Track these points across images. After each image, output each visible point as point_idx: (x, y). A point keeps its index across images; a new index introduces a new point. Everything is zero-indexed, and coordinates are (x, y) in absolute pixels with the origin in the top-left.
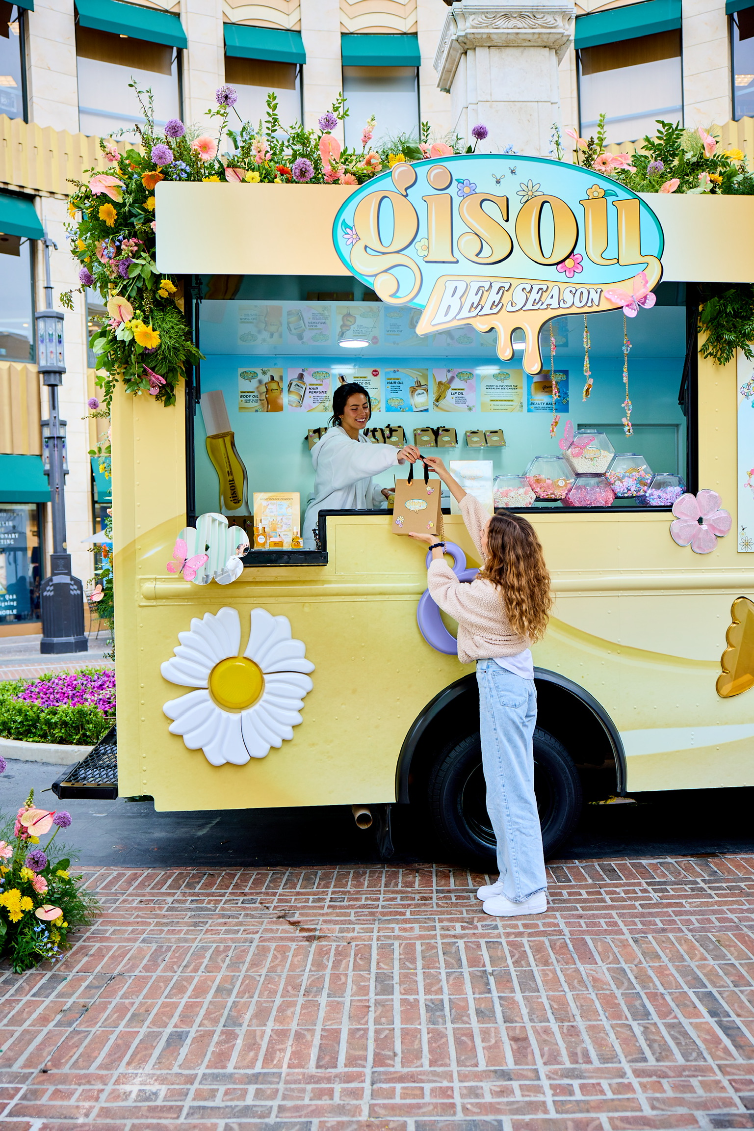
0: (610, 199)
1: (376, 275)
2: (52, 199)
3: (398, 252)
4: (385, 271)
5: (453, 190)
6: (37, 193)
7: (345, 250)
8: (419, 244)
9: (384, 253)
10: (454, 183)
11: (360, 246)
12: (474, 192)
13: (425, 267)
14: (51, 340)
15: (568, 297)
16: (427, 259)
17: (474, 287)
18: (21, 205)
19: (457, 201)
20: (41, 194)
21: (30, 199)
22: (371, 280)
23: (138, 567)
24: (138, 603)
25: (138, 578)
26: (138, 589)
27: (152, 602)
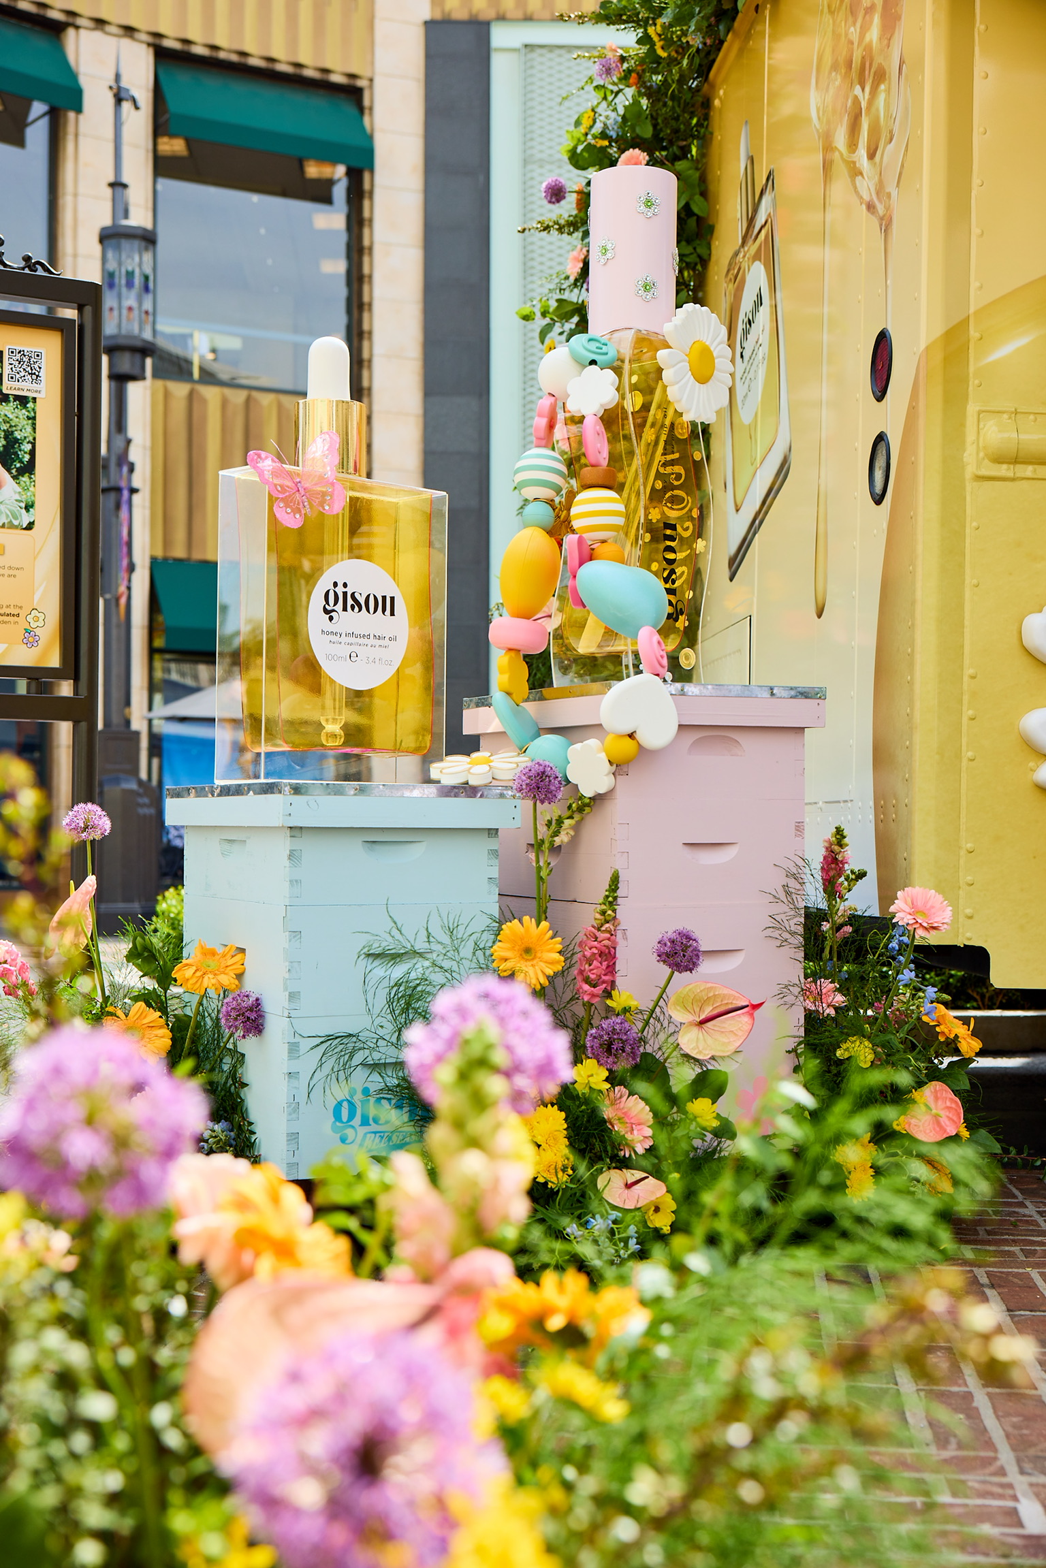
2: (97, 35)
6: (70, 20)
14: (130, 284)
18: (38, 42)
20: (79, 21)
21: (55, 29)
23: (973, 382)
24: (970, 470)
25: (972, 409)
26: (970, 436)
27: (1004, 470)
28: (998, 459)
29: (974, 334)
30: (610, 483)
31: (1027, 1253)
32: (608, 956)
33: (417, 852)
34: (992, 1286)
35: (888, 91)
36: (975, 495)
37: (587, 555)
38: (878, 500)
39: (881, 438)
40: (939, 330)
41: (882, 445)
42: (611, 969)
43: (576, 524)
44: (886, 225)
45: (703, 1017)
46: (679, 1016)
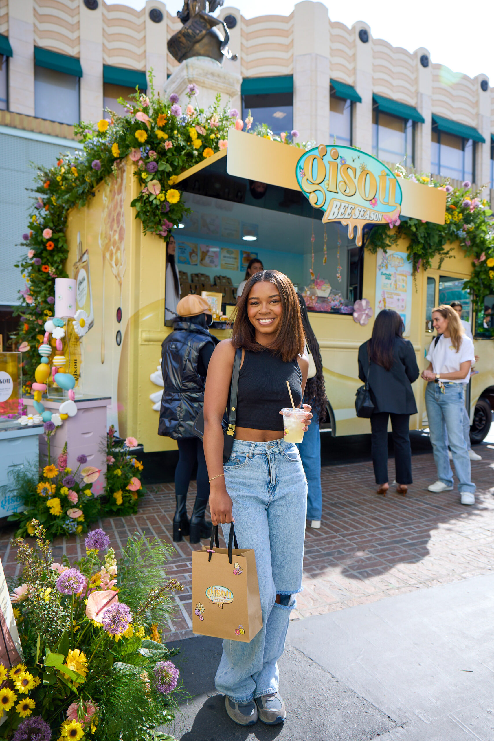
0: (388, 177)
1: (310, 193)
3: (318, 184)
4: (314, 192)
5: (338, 161)
7: (300, 179)
8: (325, 182)
9: (313, 184)
10: (339, 158)
11: (305, 178)
12: (345, 164)
13: (328, 193)
15: (372, 215)
16: (329, 189)
17: (343, 205)
19: (340, 166)
22: (308, 194)
23: (140, 324)
24: (140, 343)
25: (140, 330)
26: (140, 336)
27: (147, 343)
28: (146, 341)
29: (140, 314)
30: (62, 354)
31: (153, 509)
32: (65, 461)
33: (19, 442)
34: (148, 519)
35: (121, 253)
36: (141, 349)
37: (57, 371)
38: (119, 345)
39: (119, 332)
40: (133, 314)
41: (119, 334)
42: (66, 463)
43: (55, 364)
44: (120, 284)
45: (89, 473)
46: (84, 474)
